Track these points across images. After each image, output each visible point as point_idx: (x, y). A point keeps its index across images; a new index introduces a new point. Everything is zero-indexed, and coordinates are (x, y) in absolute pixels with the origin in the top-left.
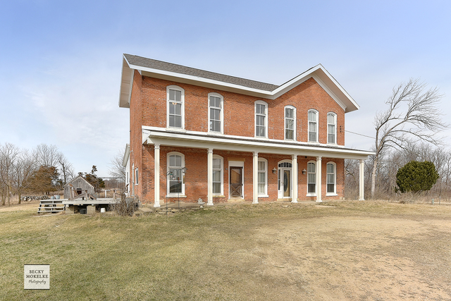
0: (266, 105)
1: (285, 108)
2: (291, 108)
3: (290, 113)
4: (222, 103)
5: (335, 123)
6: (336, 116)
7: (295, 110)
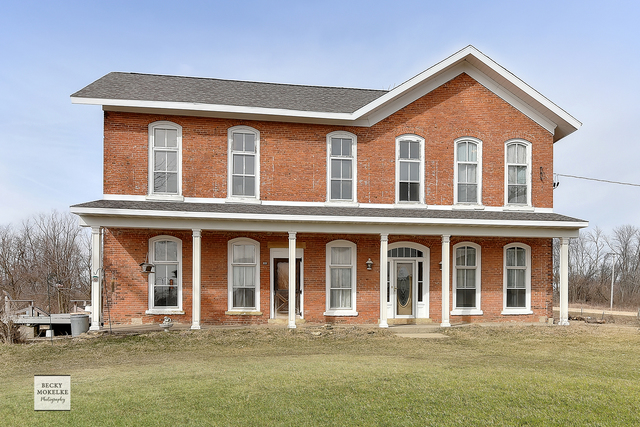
0: (354, 138)
1: (397, 141)
2: (414, 138)
3: (410, 150)
4: (258, 143)
5: (529, 162)
6: (529, 147)
7: (422, 143)
